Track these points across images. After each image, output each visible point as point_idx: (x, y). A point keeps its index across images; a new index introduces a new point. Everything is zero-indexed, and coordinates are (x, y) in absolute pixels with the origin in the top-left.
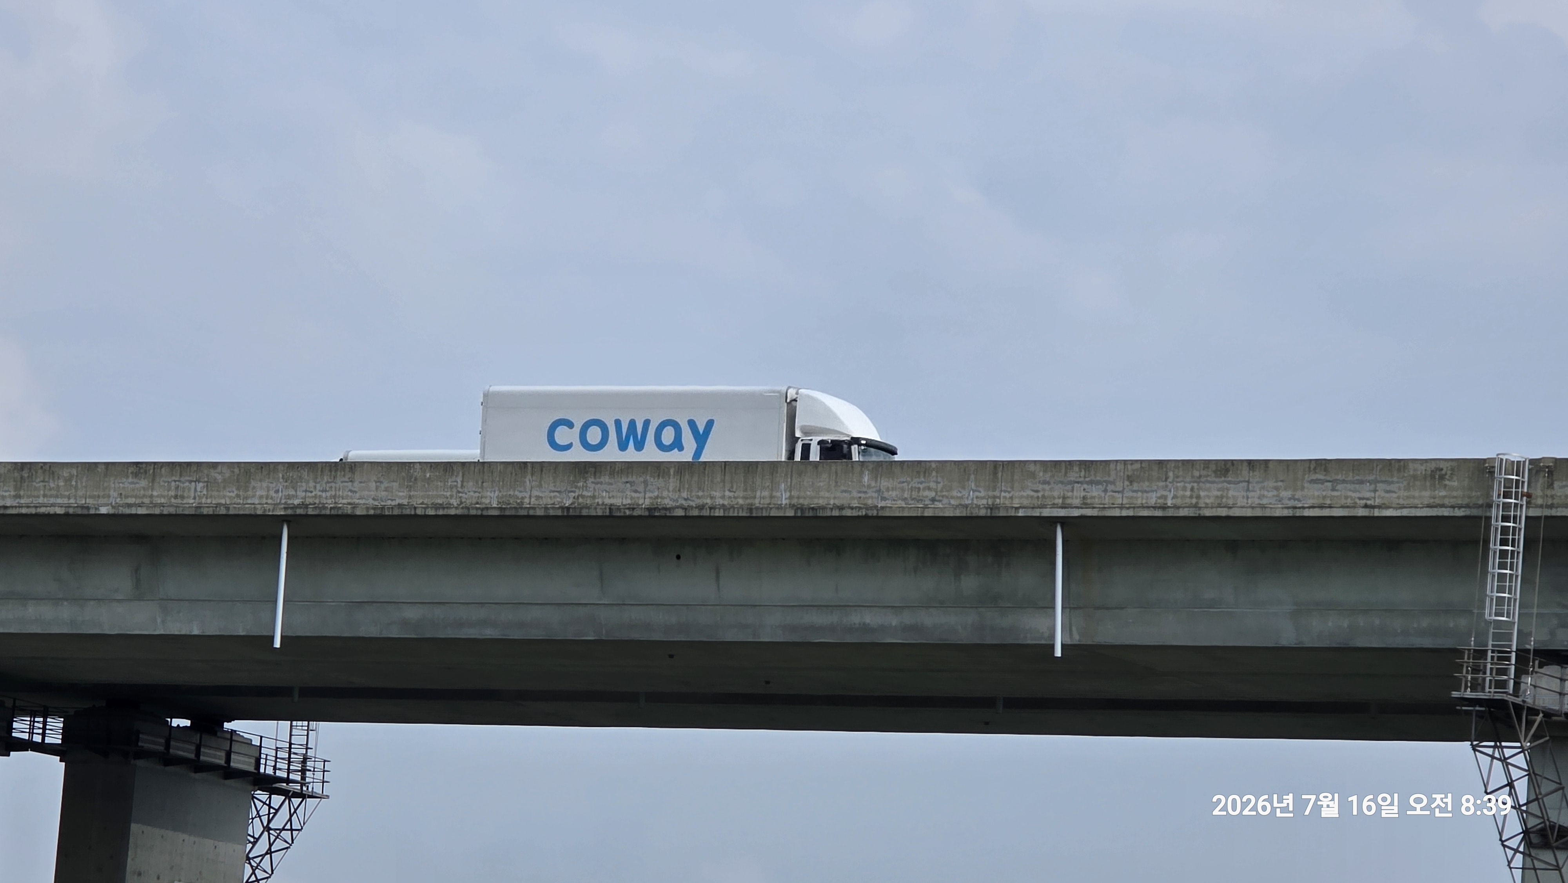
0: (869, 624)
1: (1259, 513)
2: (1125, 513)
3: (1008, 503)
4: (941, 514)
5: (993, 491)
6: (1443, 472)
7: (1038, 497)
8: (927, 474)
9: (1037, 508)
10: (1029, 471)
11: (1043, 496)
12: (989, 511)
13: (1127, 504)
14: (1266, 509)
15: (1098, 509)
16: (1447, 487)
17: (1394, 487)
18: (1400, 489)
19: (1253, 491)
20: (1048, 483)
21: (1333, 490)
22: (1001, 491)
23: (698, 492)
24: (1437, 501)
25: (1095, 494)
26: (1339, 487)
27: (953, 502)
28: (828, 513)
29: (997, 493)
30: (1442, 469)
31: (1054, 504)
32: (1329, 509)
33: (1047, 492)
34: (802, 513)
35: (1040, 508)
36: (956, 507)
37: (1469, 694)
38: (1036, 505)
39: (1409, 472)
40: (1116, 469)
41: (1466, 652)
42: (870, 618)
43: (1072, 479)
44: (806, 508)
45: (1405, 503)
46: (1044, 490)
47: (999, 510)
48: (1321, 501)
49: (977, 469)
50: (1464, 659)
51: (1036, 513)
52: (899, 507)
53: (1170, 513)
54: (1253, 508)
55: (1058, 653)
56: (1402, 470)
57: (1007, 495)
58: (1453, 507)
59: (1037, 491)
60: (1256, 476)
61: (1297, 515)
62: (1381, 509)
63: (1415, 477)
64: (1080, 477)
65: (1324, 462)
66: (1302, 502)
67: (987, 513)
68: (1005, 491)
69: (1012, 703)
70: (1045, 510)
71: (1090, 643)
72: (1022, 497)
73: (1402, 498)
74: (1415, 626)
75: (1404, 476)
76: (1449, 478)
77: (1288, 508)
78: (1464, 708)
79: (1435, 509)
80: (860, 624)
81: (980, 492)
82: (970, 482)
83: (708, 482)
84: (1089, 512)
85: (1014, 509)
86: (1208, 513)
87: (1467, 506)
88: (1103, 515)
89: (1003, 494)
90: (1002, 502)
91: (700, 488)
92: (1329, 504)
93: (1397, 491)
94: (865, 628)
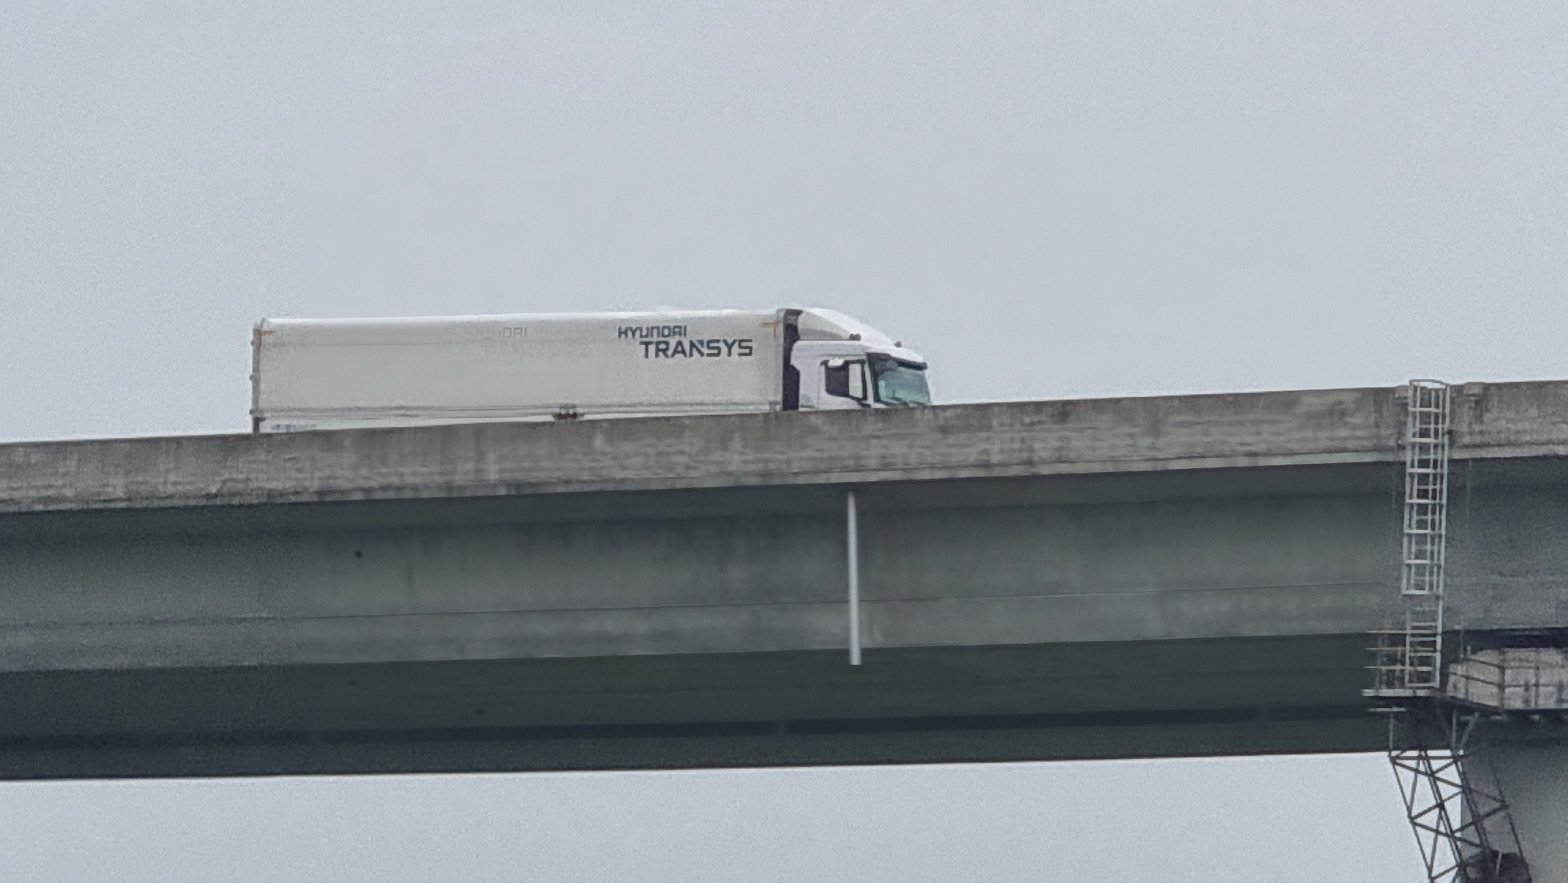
0: (607, 632)
1: (1110, 468)
2: (937, 475)
3: (784, 467)
4: (698, 486)
6: (1345, 406)
7: (823, 459)
8: (680, 435)
9: (822, 473)
11: (830, 457)
12: (760, 478)
13: (939, 463)
14: (1119, 463)
15: (902, 471)
16: (1350, 425)
17: (1282, 427)
18: (1289, 430)
19: (1101, 440)
20: (838, 440)
21: (1205, 434)
22: (774, 452)
23: (382, 467)
24: (1339, 444)
25: (897, 451)
26: (1212, 430)
27: (713, 469)
28: (551, 490)
29: (769, 455)
30: (1343, 403)
31: (844, 467)
32: (1200, 460)
33: (835, 451)
34: (517, 491)
35: (826, 472)
36: (716, 475)
37: (1384, 692)
38: (821, 469)
39: (1301, 407)
40: (923, 418)
41: (1380, 637)
42: (611, 625)
43: (867, 433)
44: (522, 485)
45: (1298, 448)
46: (829, 448)
47: (773, 478)
48: (1188, 450)
49: (742, 425)
50: (1376, 647)
51: (821, 479)
52: (643, 478)
53: (997, 472)
54: (1102, 461)
55: (856, 660)
56: (1292, 405)
57: (783, 457)
58: (1358, 451)
59: (822, 451)
60: (1105, 420)
61: (1160, 468)
62: (1265, 457)
63: (1309, 415)
64: (877, 430)
65: (1191, 399)
66: (1164, 452)
67: (757, 481)
68: (780, 452)
69: (800, 727)
70: (832, 475)
71: (896, 645)
72: (801, 459)
73: (1293, 442)
74: (1315, 606)
75: (1294, 414)
76: (1352, 414)
77: (1148, 460)
78: (1378, 710)
79: (1335, 455)
80: (595, 633)
81: (747, 454)
82: (734, 442)
83: (394, 454)
84: (890, 475)
85: (792, 475)
86: (1044, 470)
87: (1375, 449)
88: (908, 478)
89: (777, 456)
90: (775, 467)
91: (384, 463)
92: (1199, 453)
93: (1285, 432)
94: (602, 638)
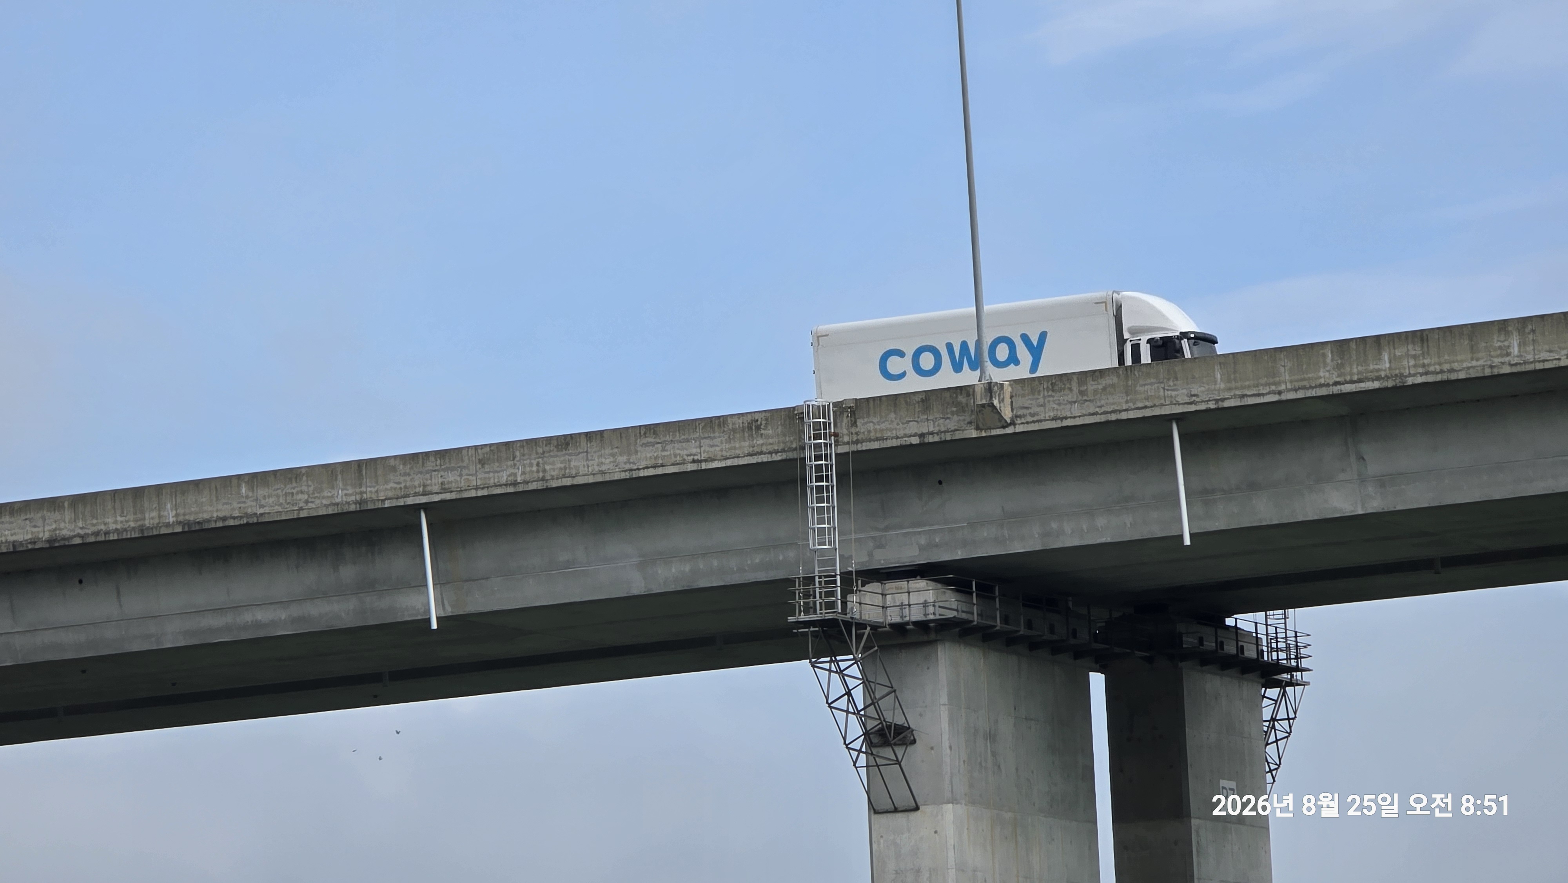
0: (260, 621)
1: (599, 479)
2: (480, 493)
3: (374, 497)
4: (315, 514)
5: (360, 488)
6: (759, 423)
7: (401, 488)
8: (298, 481)
9: (401, 498)
10: (390, 466)
11: (406, 487)
12: (358, 506)
13: (481, 485)
14: (606, 475)
15: (456, 493)
16: (763, 436)
17: (717, 441)
18: (722, 443)
19: (592, 460)
20: (409, 475)
21: (663, 450)
22: (367, 487)
23: (92, 520)
24: (756, 449)
25: (451, 479)
26: (668, 447)
27: (325, 502)
28: (213, 525)
29: (364, 489)
30: (757, 421)
31: (415, 493)
32: (661, 468)
33: (408, 482)
34: (189, 528)
35: (404, 498)
36: (327, 506)
37: (803, 617)
38: (400, 495)
39: (728, 426)
40: (468, 455)
41: (797, 580)
42: (262, 615)
43: (431, 468)
44: (192, 524)
45: (728, 455)
46: (405, 481)
47: (367, 504)
48: (653, 462)
49: (343, 469)
50: (795, 587)
51: (401, 503)
52: (277, 512)
53: (521, 488)
54: (594, 474)
55: (434, 626)
56: (722, 425)
57: (373, 490)
58: (770, 453)
59: (399, 483)
60: (593, 446)
61: (634, 476)
62: (707, 463)
63: (734, 430)
64: (436, 465)
65: (652, 427)
66: (637, 465)
67: (356, 508)
68: (370, 487)
69: (398, 676)
70: (408, 499)
71: (461, 613)
72: (386, 489)
73: (725, 450)
74: (749, 562)
75: (724, 431)
76: (765, 428)
77: (625, 471)
78: (800, 630)
79: (756, 457)
80: (252, 621)
81: (347, 490)
82: (338, 482)
83: (100, 510)
84: (448, 496)
85: (380, 501)
86: (554, 484)
87: (783, 451)
88: (461, 497)
89: (369, 489)
90: (368, 497)
91: (94, 516)
92: (661, 464)
93: (719, 444)
94: (258, 625)
